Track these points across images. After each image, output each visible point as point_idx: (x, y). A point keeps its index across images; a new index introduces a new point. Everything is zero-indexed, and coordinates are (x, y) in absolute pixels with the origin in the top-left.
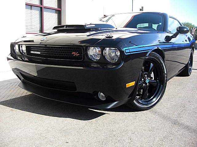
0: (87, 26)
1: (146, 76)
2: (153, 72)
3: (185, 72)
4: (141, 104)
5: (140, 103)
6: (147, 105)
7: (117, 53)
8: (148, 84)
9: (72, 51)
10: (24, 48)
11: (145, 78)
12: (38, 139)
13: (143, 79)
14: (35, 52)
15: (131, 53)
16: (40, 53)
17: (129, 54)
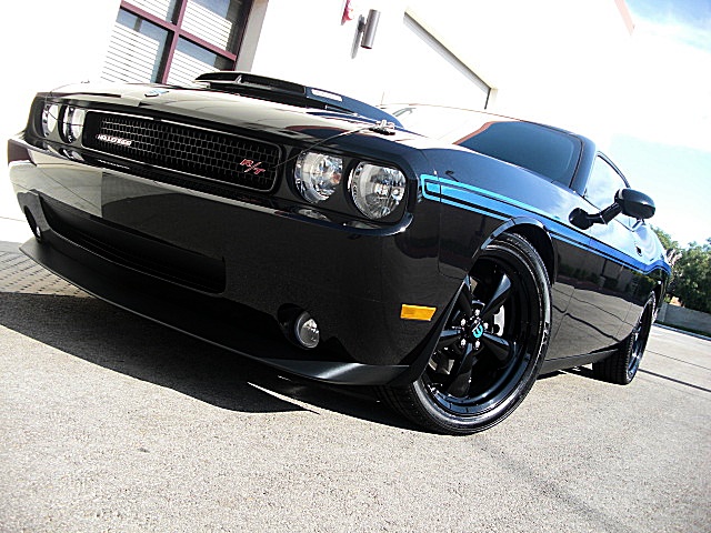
0: (314, 92)
1: (478, 312)
2: (502, 309)
3: (614, 366)
4: (440, 405)
5: (435, 401)
6: (458, 415)
7: (396, 192)
8: (478, 344)
9: (243, 153)
10: (78, 119)
11: (474, 320)
12: (42, 417)
13: (463, 322)
14: (113, 140)
15: (443, 200)
16: (128, 143)
17: (438, 199)
